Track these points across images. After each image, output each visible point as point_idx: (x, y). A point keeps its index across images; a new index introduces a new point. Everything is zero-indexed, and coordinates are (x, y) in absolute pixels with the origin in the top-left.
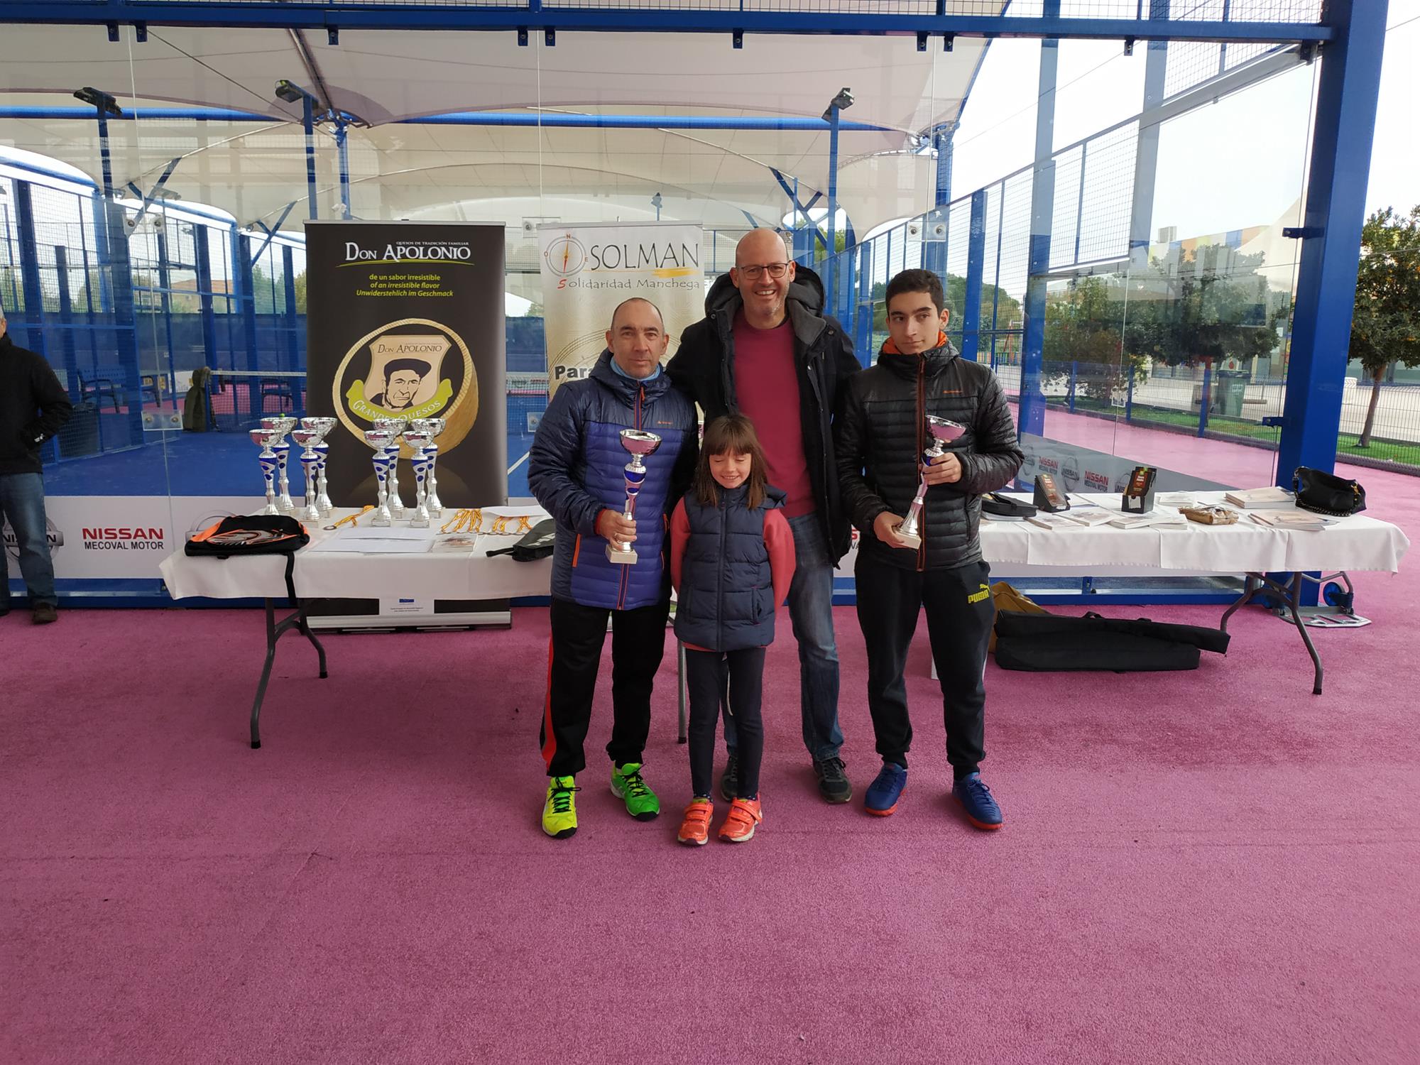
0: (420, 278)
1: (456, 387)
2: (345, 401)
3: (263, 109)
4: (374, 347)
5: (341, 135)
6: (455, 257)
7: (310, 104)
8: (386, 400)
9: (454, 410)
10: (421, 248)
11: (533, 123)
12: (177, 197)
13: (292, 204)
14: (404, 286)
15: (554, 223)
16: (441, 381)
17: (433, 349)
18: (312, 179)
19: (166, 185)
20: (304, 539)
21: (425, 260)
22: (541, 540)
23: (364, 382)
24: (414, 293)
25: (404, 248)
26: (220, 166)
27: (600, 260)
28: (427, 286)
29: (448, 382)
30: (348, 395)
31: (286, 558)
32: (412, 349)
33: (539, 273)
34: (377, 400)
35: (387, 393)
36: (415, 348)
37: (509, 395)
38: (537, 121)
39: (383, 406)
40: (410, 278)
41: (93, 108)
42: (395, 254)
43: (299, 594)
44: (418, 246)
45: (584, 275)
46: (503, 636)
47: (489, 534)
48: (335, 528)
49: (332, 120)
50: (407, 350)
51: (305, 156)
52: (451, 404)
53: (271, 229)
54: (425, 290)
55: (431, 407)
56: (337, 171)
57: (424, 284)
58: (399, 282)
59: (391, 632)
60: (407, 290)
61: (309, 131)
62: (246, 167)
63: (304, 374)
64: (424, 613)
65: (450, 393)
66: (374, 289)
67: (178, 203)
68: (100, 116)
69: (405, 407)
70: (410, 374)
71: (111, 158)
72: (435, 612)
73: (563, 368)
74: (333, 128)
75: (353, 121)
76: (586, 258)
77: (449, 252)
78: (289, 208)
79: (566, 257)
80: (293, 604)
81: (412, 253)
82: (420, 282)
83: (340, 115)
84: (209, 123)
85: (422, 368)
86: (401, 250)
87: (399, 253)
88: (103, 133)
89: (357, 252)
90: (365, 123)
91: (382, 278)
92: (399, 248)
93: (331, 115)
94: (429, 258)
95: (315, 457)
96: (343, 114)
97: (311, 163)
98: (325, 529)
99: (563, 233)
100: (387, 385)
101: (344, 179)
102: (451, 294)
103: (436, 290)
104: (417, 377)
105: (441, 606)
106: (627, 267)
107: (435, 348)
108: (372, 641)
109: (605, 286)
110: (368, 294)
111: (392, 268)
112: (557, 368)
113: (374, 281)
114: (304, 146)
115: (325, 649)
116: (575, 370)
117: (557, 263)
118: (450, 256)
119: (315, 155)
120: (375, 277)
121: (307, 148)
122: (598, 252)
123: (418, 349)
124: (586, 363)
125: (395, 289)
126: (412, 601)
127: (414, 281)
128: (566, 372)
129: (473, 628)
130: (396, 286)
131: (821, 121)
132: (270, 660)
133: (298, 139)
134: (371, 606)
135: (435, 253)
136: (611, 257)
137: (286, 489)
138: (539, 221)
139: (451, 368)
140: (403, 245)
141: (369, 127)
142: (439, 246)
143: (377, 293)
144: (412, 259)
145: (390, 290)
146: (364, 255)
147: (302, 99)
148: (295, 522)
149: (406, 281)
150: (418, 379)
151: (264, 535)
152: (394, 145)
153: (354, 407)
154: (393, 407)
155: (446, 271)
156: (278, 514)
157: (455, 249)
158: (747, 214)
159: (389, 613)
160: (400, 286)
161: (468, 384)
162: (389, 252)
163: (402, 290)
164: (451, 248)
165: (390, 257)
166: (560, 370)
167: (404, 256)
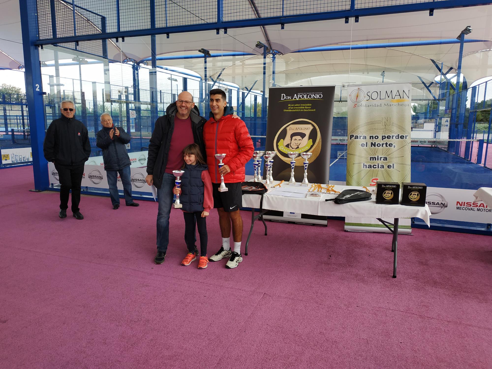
0: (305, 105)
1: (314, 142)
2: (277, 146)
3: (251, 51)
4: (288, 128)
5: (274, 58)
6: (317, 98)
7: (266, 48)
8: (290, 146)
9: (313, 150)
10: (306, 95)
11: (348, 49)
12: (223, 81)
13: (256, 81)
14: (299, 108)
15: (354, 84)
16: (309, 140)
17: (307, 129)
18: (264, 73)
19: (220, 77)
20: (266, 190)
21: (307, 99)
22: (345, 197)
23: (284, 140)
24: (302, 110)
25: (300, 95)
26: (238, 71)
27: (370, 97)
28: (307, 108)
29: (311, 140)
30: (278, 144)
31: (261, 196)
32: (300, 129)
33: (347, 101)
34: (288, 146)
35: (291, 144)
36: (301, 129)
37: (332, 145)
38: (350, 48)
39: (289, 148)
40: (301, 105)
41: (203, 55)
42: (296, 97)
43: (263, 208)
44: (305, 94)
45: (364, 103)
46: (324, 229)
47: (325, 193)
48: (274, 187)
49: (272, 53)
50: (298, 129)
51: (263, 66)
52: (312, 148)
53: (249, 89)
54: (306, 109)
55: (305, 149)
56: (272, 70)
57: (306, 107)
58: (298, 106)
59: (287, 223)
60: (300, 109)
61: (265, 58)
62: (246, 71)
63: (265, 137)
64: (298, 218)
65: (312, 144)
66: (289, 109)
67: (224, 82)
68: (205, 57)
69: (296, 148)
70: (299, 137)
71: (207, 69)
72: (301, 218)
73: (353, 136)
74: (271, 56)
75: (278, 53)
76: (365, 97)
77: (315, 96)
78: (255, 83)
79: (357, 96)
80: (261, 210)
81: (303, 97)
82: (305, 106)
83: (274, 51)
84: (237, 57)
85: (303, 135)
86: (299, 96)
87: (298, 97)
88: (206, 62)
89: (285, 97)
90: (282, 54)
91: (292, 105)
92: (298, 95)
93: (271, 52)
94: (308, 98)
95: (270, 164)
96: (275, 51)
97: (264, 68)
98: (271, 187)
99: (357, 88)
100: (291, 141)
101: (274, 73)
102: (315, 110)
103: (310, 109)
104: (301, 138)
105: (304, 216)
106: (380, 99)
107: (308, 129)
108: (281, 225)
109: (371, 106)
110: (287, 111)
111: (296, 102)
112: (351, 136)
113: (289, 107)
114: (263, 62)
115: (267, 226)
116: (358, 136)
117: (354, 98)
118: (315, 97)
119: (266, 65)
120: (290, 105)
121: (264, 63)
122: (369, 94)
123: (302, 129)
124: (362, 134)
125: (296, 109)
126: (294, 213)
127: (303, 106)
128: (354, 137)
129: (314, 225)
130: (297, 108)
131: (455, 40)
132: (252, 227)
133: (262, 60)
134: (280, 214)
135: (310, 96)
136: (374, 96)
137: (260, 174)
138: (348, 84)
139: (313, 136)
140: (300, 94)
141: (283, 55)
142: (312, 94)
143: (290, 111)
144: (302, 99)
145: (295, 109)
146: (287, 98)
147: (263, 47)
148: (263, 185)
149: (300, 106)
150: (301, 139)
151: (254, 188)
152: (291, 60)
153: (280, 148)
154: (293, 148)
155: (314, 103)
156: (257, 182)
157: (317, 95)
158: (420, 78)
159: (286, 217)
160: (298, 108)
161: (318, 141)
162: (295, 97)
163: (298, 109)
164: (316, 95)
165: (295, 98)
166: (352, 136)
167: (300, 98)
